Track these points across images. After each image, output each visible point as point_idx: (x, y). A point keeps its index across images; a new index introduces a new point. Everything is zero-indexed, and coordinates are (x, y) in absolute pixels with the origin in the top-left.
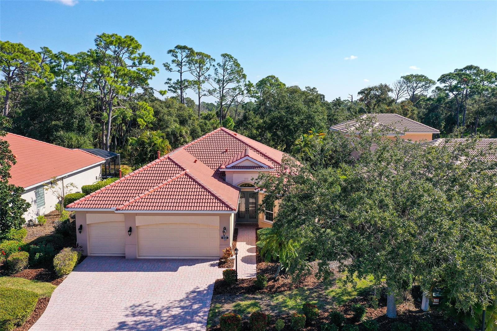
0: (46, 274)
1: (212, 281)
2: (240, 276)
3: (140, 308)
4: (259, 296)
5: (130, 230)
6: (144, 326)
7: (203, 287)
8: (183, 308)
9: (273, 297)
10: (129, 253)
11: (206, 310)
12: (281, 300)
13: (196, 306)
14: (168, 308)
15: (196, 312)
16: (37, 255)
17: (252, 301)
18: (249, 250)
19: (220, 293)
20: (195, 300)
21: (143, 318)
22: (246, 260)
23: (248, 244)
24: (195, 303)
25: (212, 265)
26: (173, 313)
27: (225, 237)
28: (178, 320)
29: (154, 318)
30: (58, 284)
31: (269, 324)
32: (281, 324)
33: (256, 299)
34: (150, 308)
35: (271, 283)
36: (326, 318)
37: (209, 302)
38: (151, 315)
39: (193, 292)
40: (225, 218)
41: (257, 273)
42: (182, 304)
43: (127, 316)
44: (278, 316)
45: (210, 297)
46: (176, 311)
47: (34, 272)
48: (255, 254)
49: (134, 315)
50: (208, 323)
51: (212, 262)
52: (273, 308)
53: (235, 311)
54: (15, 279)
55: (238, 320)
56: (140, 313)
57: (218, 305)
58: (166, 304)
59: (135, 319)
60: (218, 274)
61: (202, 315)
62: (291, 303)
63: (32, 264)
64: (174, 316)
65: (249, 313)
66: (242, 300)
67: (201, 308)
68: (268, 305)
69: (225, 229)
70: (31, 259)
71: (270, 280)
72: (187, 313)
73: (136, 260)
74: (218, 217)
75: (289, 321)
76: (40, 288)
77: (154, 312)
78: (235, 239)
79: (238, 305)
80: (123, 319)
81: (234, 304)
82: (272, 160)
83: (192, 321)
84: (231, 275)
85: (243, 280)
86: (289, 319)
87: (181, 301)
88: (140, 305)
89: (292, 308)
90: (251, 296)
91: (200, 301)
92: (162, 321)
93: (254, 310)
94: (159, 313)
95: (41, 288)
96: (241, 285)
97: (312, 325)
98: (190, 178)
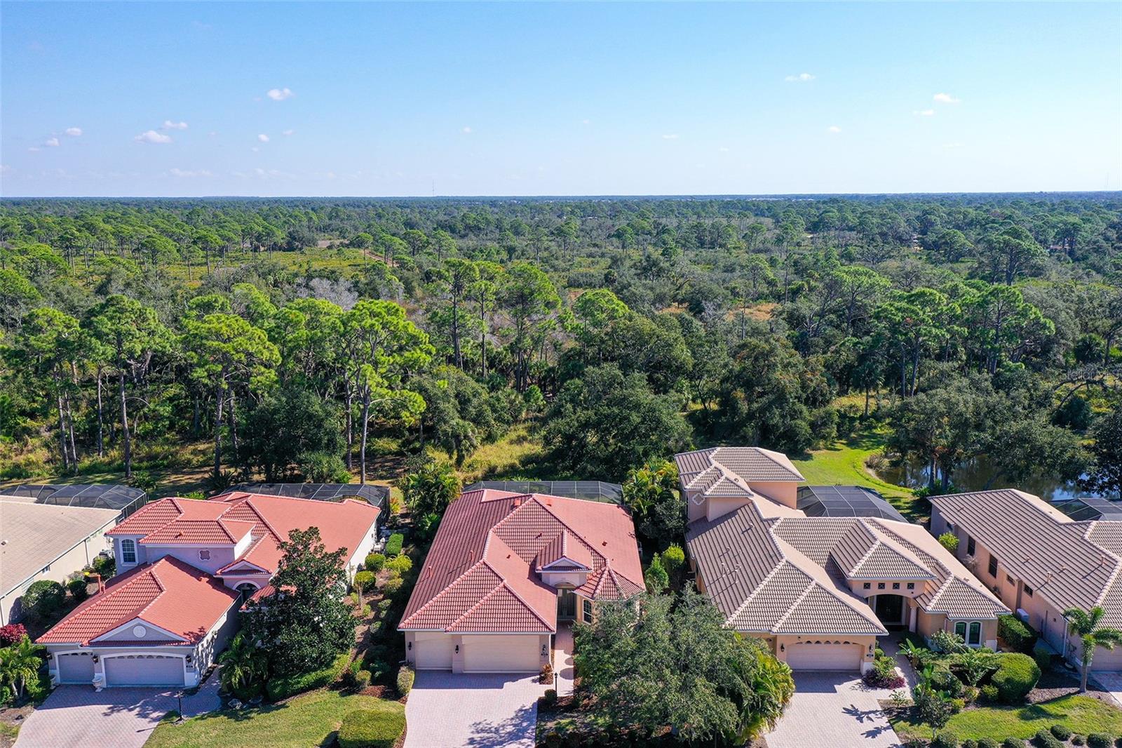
0: (389, 692)
1: (535, 700)
2: (560, 694)
3: (481, 726)
4: (576, 715)
5: (457, 649)
6: (488, 741)
7: (528, 705)
8: (515, 725)
9: (586, 716)
10: (456, 667)
11: (533, 727)
12: (593, 718)
13: (525, 724)
14: (503, 726)
15: (525, 730)
16: (377, 674)
17: (570, 720)
18: (567, 662)
19: (543, 712)
20: (524, 719)
21: (486, 735)
22: (565, 674)
23: (565, 653)
24: (523, 722)
25: (534, 681)
26: (508, 730)
27: (544, 654)
28: (515, 736)
29: (494, 735)
30: (405, 702)
31: (581, 740)
32: (590, 740)
33: (574, 717)
34: (489, 726)
35: (586, 701)
36: (626, 735)
37: (535, 720)
38: (491, 732)
39: (521, 710)
40: (543, 638)
41: (575, 691)
42: (513, 722)
43: (473, 732)
44: (590, 733)
45: (535, 715)
46: (510, 729)
47: (378, 689)
48: (572, 667)
49: (478, 732)
50: (536, 739)
51: (533, 678)
52: (586, 725)
53: (556, 728)
54: (365, 697)
55: (559, 738)
56: (482, 731)
57: (543, 724)
58: (501, 722)
59: (480, 735)
60: (540, 691)
61: (531, 732)
62: (601, 721)
63: (375, 682)
64: (509, 733)
65: (567, 730)
66: (561, 719)
67: (529, 725)
68: (583, 723)
69: (544, 646)
70: (372, 677)
71: (585, 698)
72: (519, 730)
73: (462, 675)
74: (538, 637)
75: (597, 737)
76: (390, 707)
77: (493, 729)
78: (553, 647)
79: (559, 723)
80: (472, 736)
81: (555, 722)
82: (592, 549)
83: (524, 738)
84: (551, 695)
85: (562, 698)
86: (598, 735)
87: (512, 719)
88: (480, 723)
89: (601, 726)
90: (568, 714)
91: (528, 719)
92: (501, 737)
93: (570, 729)
94: (497, 730)
95: (393, 707)
96: (560, 704)
97: (614, 741)
98: (509, 591)
